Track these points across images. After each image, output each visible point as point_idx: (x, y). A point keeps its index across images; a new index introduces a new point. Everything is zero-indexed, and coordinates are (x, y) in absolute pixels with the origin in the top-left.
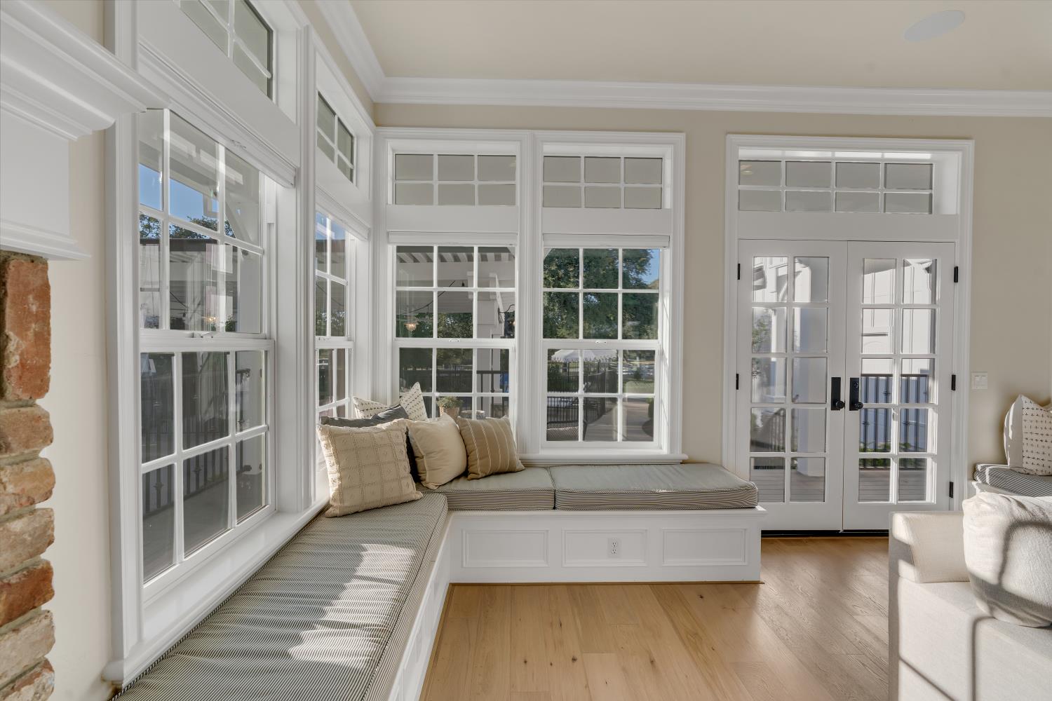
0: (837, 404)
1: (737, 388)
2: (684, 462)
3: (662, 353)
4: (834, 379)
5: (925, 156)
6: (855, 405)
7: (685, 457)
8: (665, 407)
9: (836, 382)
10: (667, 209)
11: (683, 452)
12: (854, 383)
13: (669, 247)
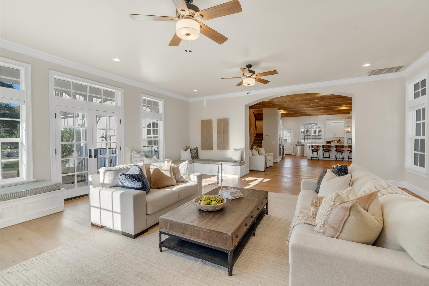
0: (90, 156)
1: (56, 154)
2: (34, 182)
3: (22, 143)
4: (89, 149)
5: (114, 90)
6: (96, 156)
7: (35, 180)
8: (25, 164)
9: (90, 150)
10: (23, 90)
11: (33, 178)
12: (95, 150)
13: (24, 104)
